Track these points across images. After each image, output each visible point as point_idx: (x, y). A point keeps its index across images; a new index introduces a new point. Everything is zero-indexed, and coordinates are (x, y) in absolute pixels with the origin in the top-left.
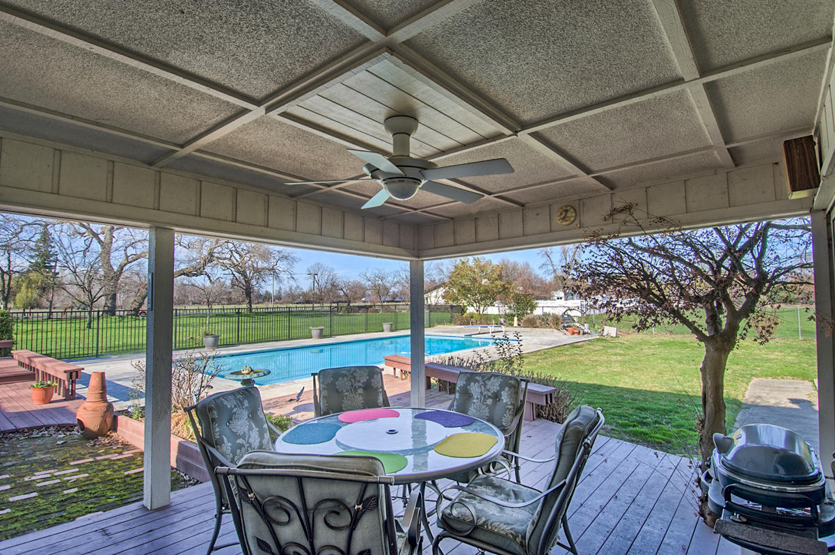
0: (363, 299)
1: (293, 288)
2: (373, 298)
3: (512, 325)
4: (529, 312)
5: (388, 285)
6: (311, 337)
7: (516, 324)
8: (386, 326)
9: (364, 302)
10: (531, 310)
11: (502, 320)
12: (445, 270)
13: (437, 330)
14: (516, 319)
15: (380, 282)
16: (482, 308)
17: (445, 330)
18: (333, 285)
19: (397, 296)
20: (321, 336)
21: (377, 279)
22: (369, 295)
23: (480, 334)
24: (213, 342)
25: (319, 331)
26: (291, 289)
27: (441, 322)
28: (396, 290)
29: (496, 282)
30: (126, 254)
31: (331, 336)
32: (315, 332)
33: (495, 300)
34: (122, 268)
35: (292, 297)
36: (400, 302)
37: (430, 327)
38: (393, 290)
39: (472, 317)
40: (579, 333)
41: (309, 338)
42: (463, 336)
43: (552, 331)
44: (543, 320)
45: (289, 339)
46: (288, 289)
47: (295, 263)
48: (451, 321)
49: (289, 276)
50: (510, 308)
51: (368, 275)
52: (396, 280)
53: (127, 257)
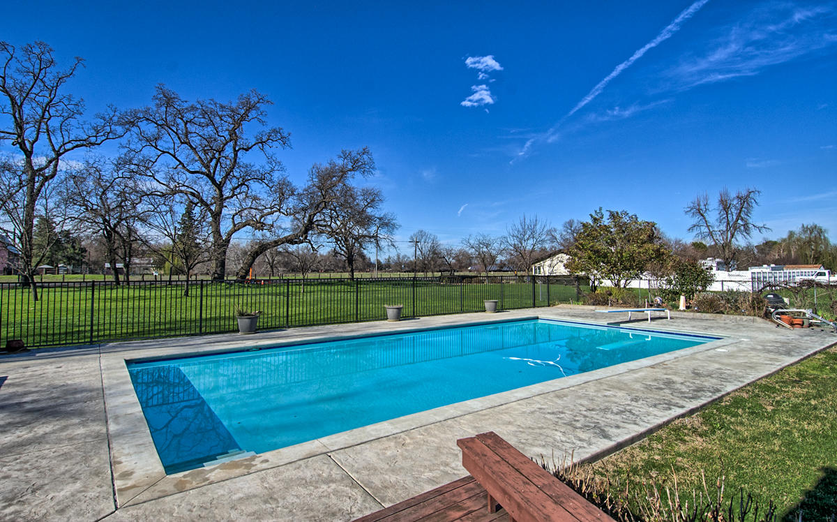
0: (469, 268)
1: (401, 257)
2: (478, 267)
3: (676, 307)
4: (700, 288)
5: (494, 253)
6: (387, 319)
7: (682, 307)
8: (488, 304)
9: (470, 271)
10: (704, 286)
11: (658, 299)
12: (558, 237)
13: (561, 311)
14: (682, 298)
15: (485, 250)
16: (623, 282)
17: (572, 312)
18: (434, 253)
19: (505, 265)
20: (400, 317)
21: (481, 246)
22: (475, 264)
23: (630, 321)
24: (248, 324)
25: (395, 310)
26: (399, 258)
27: (565, 300)
28: (504, 259)
29: (645, 245)
30: (234, 222)
31: (413, 317)
32: (391, 312)
33: (642, 270)
34: (230, 235)
35: (399, 265)
36: (508, 271)
37: (549, 306)
38: (500, 258)
39: (610, 294)
40: (802, 325)
41: (384, 319)
42: (605, 324)
43: (753, 321)
44: (728, 301)
45: (357, 321)
46: (396, 258)
47: (395, 230)
48: (578, 298)
49: (390, 244)
50: (670, 282)
51: (472, 242)
52: (502, 247)
53: (235, 225)
